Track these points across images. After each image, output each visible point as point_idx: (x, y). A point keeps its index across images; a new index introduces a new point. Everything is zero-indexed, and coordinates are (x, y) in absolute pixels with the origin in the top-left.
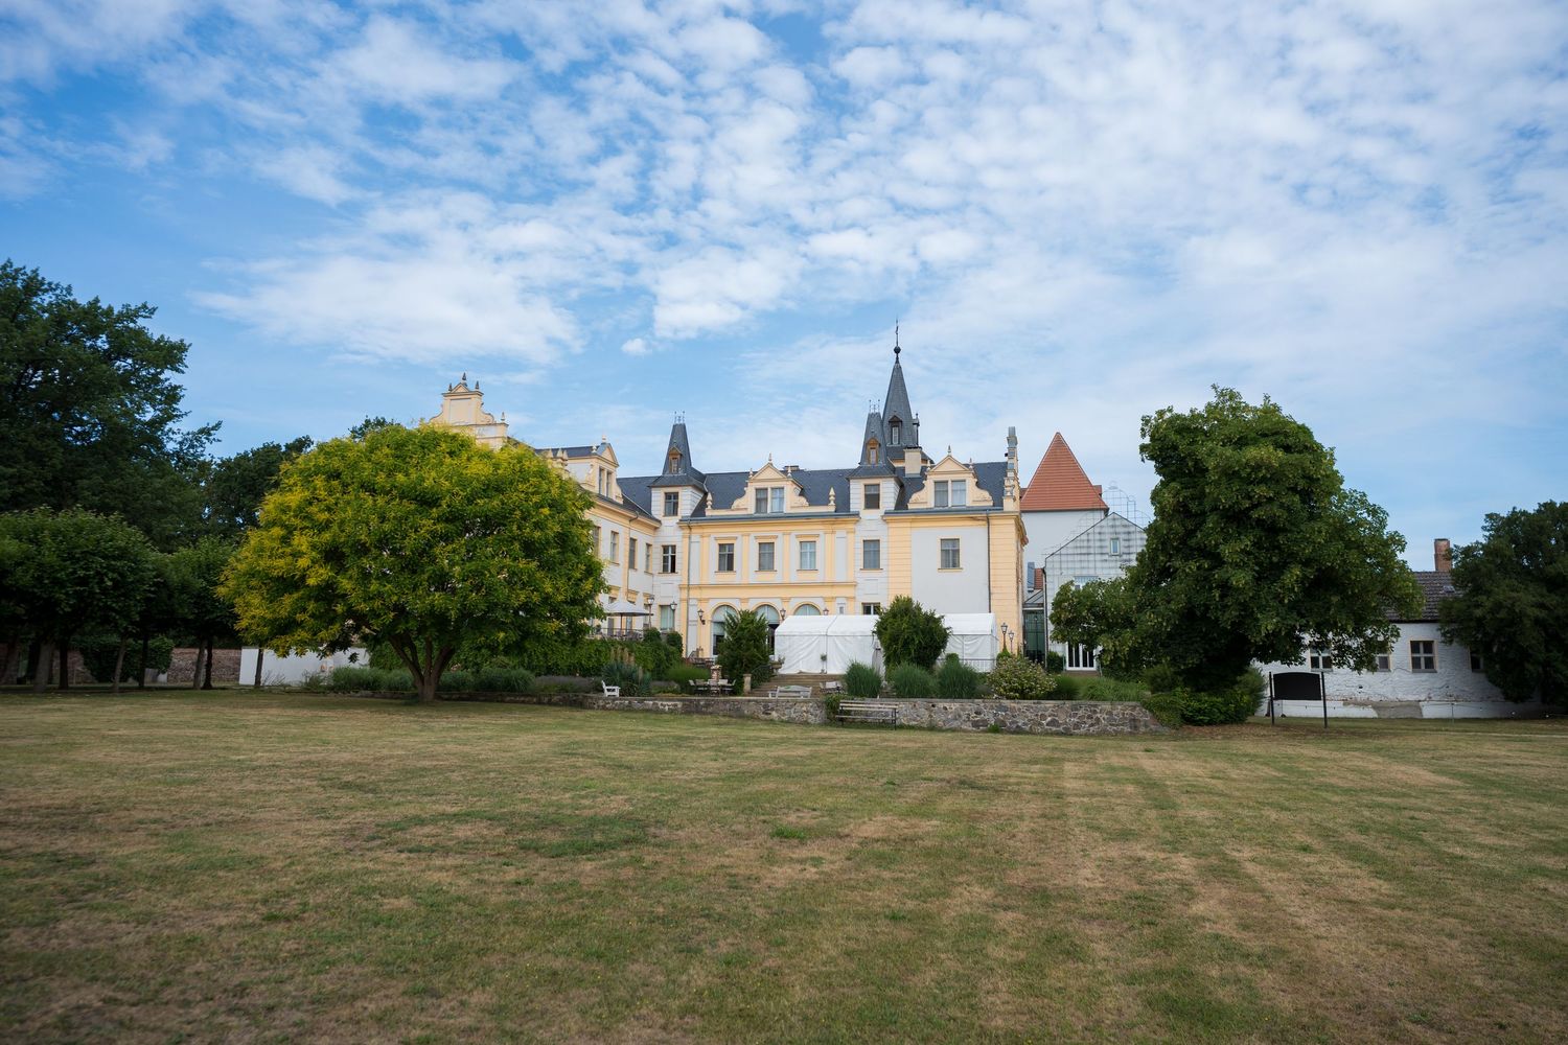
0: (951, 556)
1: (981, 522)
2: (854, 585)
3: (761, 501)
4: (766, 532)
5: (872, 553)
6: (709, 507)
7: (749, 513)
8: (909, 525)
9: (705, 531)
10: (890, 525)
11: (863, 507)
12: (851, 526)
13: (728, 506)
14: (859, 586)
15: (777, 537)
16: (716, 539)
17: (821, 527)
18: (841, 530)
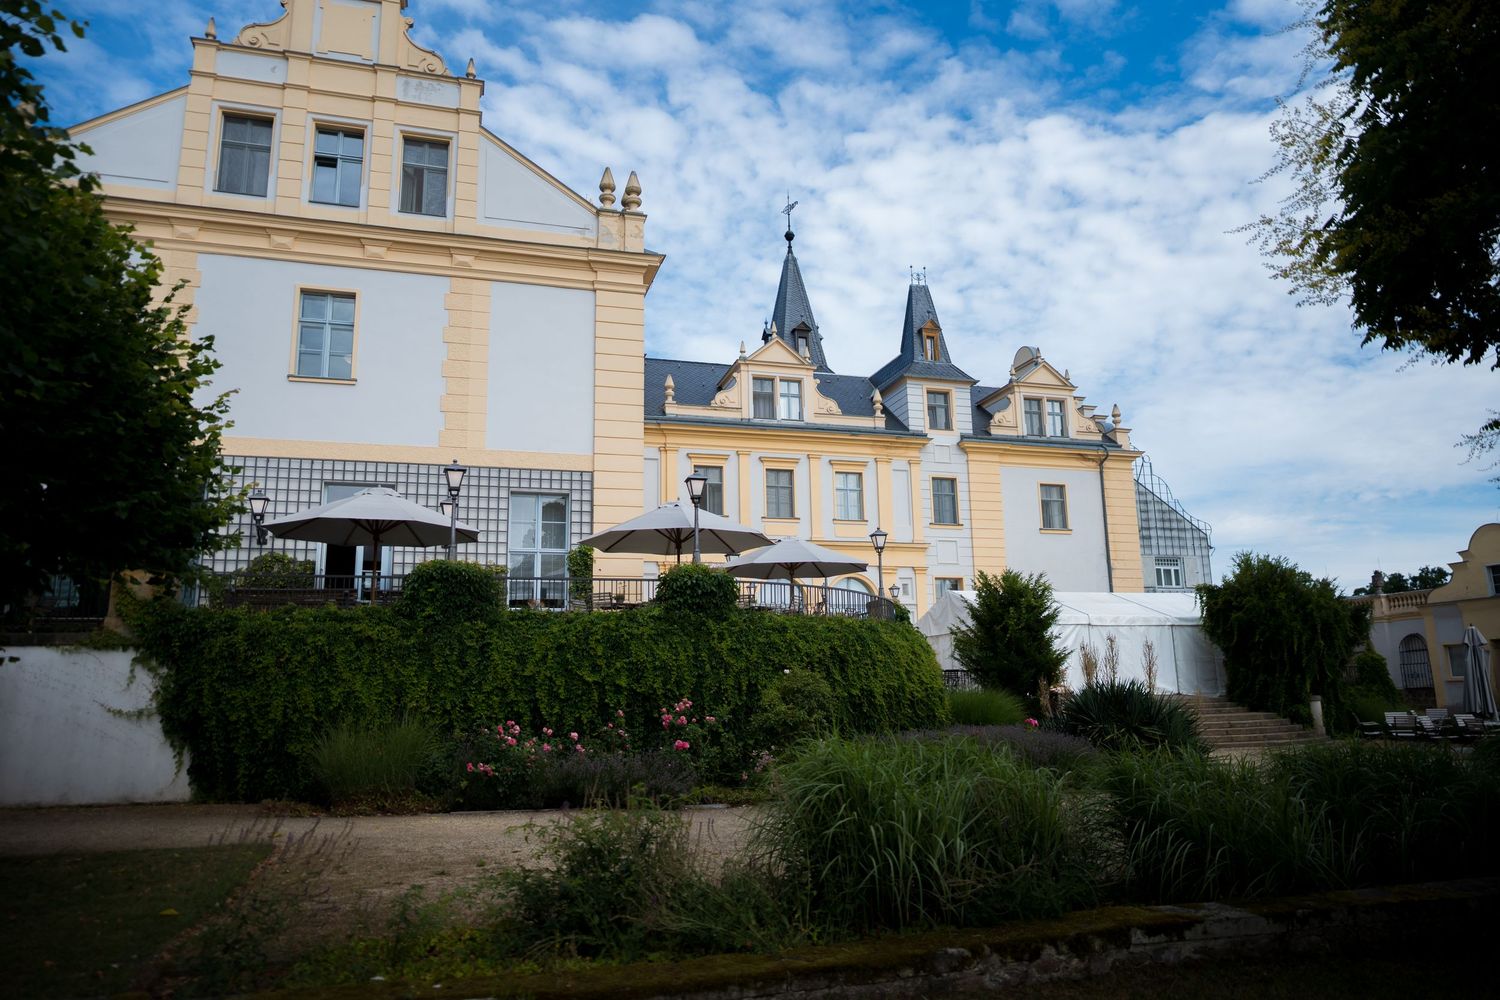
0: (1053, 509)
1: (1091, 464)
2: (922, 548)
3: (764, 399)
4: (781, 451)
5: (946, 501)
6: (670, 400)
7: (745, 416)
8: (996, 458)
9: (671, 440)
10: (972, 457)
11: (928, 425)
12: (913, 453)
13: (706, 401)
14: (931, 551)
15: (796, 461)
16: (689, 456)
17: (868, 450)
18: (899, 459)
